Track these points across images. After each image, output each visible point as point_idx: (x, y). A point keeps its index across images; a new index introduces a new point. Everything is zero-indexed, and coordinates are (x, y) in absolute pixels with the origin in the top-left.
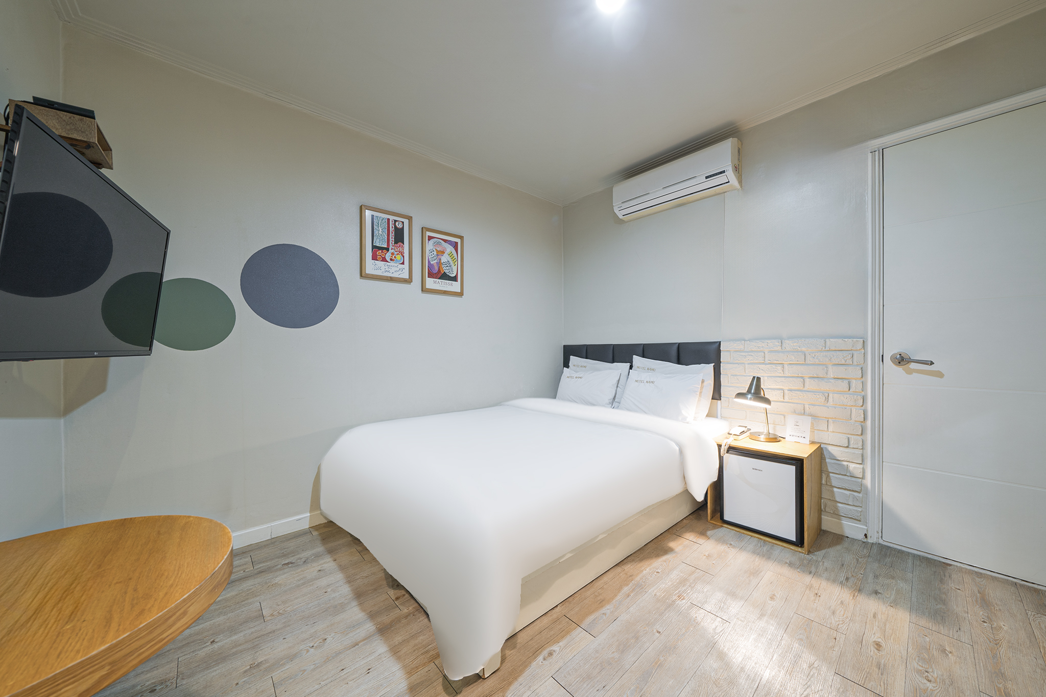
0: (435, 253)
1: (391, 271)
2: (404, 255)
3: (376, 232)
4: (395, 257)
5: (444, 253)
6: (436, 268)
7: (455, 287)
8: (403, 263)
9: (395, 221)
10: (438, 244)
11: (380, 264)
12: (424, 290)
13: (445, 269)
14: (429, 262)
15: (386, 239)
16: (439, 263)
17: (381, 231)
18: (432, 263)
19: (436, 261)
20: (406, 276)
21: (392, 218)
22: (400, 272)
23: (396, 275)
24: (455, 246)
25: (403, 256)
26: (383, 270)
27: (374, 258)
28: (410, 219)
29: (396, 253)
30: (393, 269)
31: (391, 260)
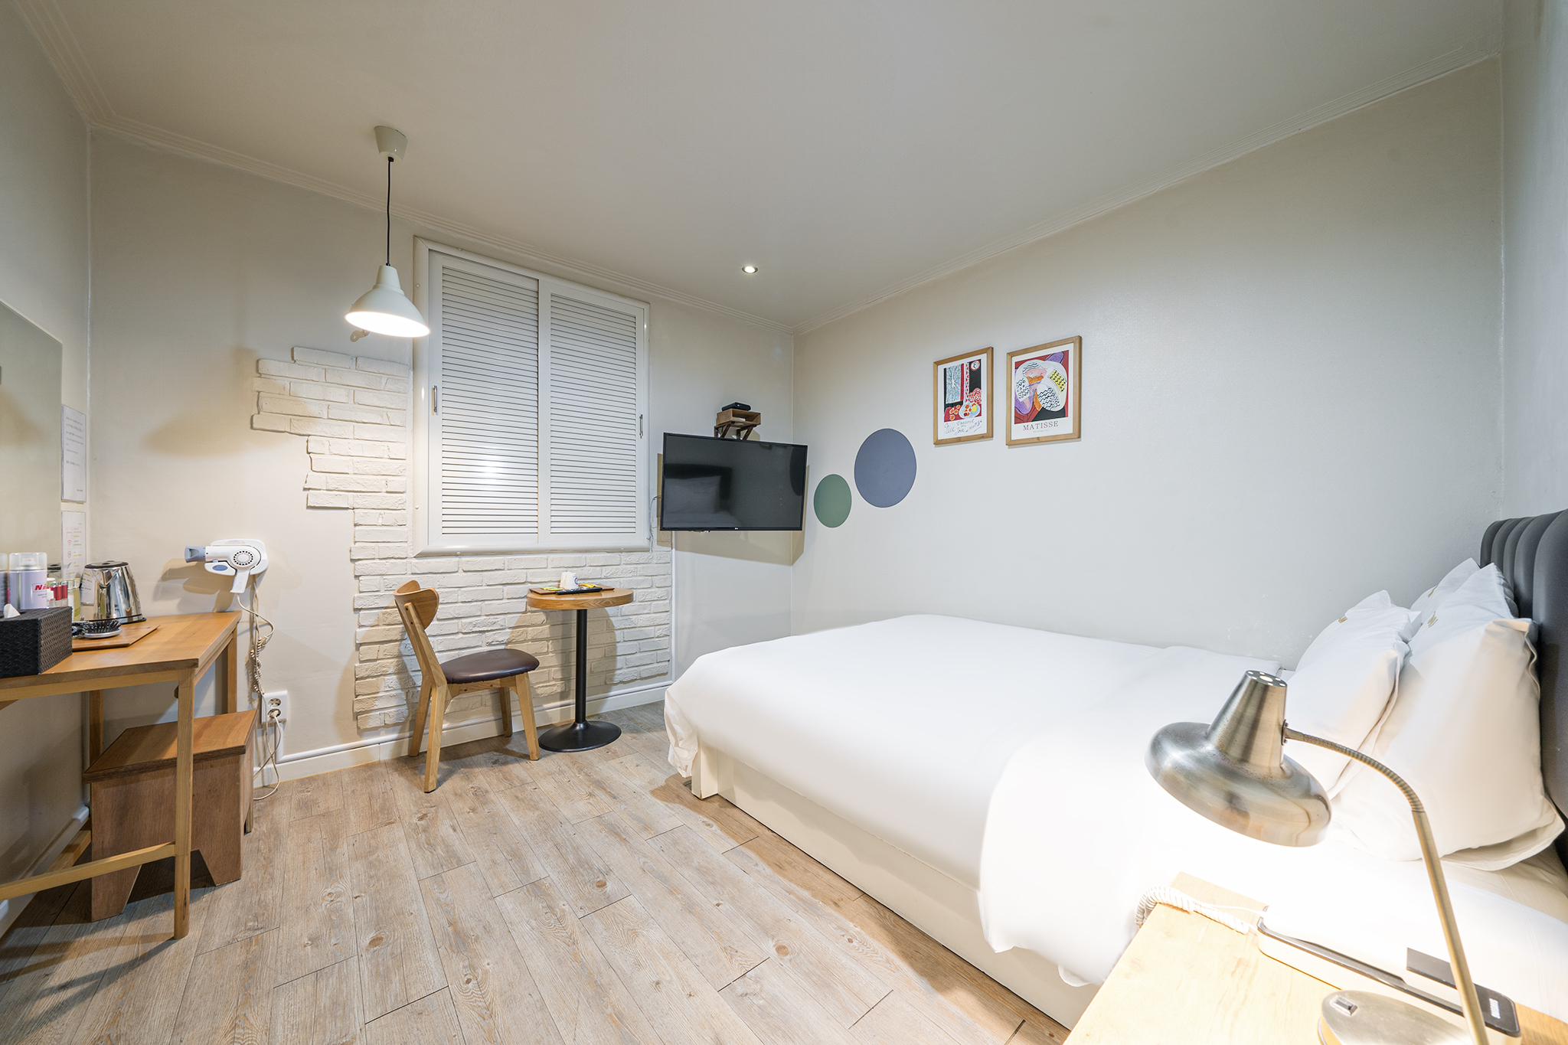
0: (1027, 384)
1: (965, 430)
2: (981, 403)
3: (948, 386)
4: (970, 410)
5: (1042, 377)
6: (1029, 406)
7: (1065, 425)
8: (980, 415)
9: (970, 363)
10: (1034, 367)
11: (953, 424)
12: (1011, 443)
13: (1044, 403)
14: (1016, 400)
15: (960, 391)
16: (1034, 398)
17: (954, 385)
18: (1021, 400)
19: (1028, 396)
20: (983, 430)
21: (965, 361)
22: (976, 427)
23: (971, 433)
24: (1064, 359)
25: (980, 405)
26: (956, 431)
27: (947, 419)
28: (990, 351)
29: (971, 404)
30: (968, 425)
31: (965, 415)
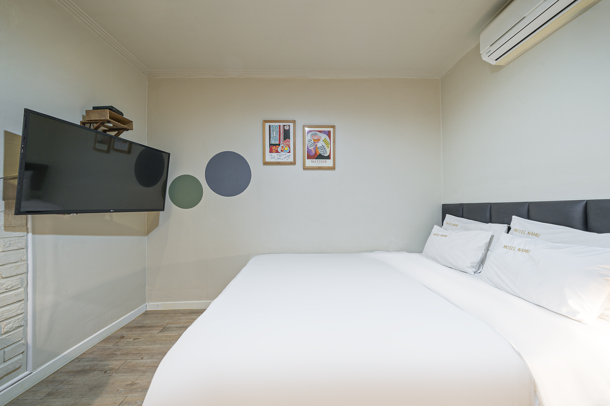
0: (313, 141)
1: (282, 158)
2: (290, 146)
3: (272, 135)
4: (284, 149)
5: (320, 140)
6: (314, 152)
7: (329, 163)
8: (289, 152)
9: (284, 126)
10: (316, 134)
11: (274, 154)
12: (305, 168)
13: (320, 152)
14: (308, 148)
15: (278, 138)
16: (316, 148)
17: (275, 134)
18: (310, 148)
19: (313, 147)
20: (291, 160)
21: (282, 124)
22: (288, 158)
23: (285, 160)
24: (328, 134)
25: (290, 148)
26: (276, 158)
27: (271, 151)
28: (294, 122)
29: (285, 146)
30: (283, 157)
31: (282, 151)
